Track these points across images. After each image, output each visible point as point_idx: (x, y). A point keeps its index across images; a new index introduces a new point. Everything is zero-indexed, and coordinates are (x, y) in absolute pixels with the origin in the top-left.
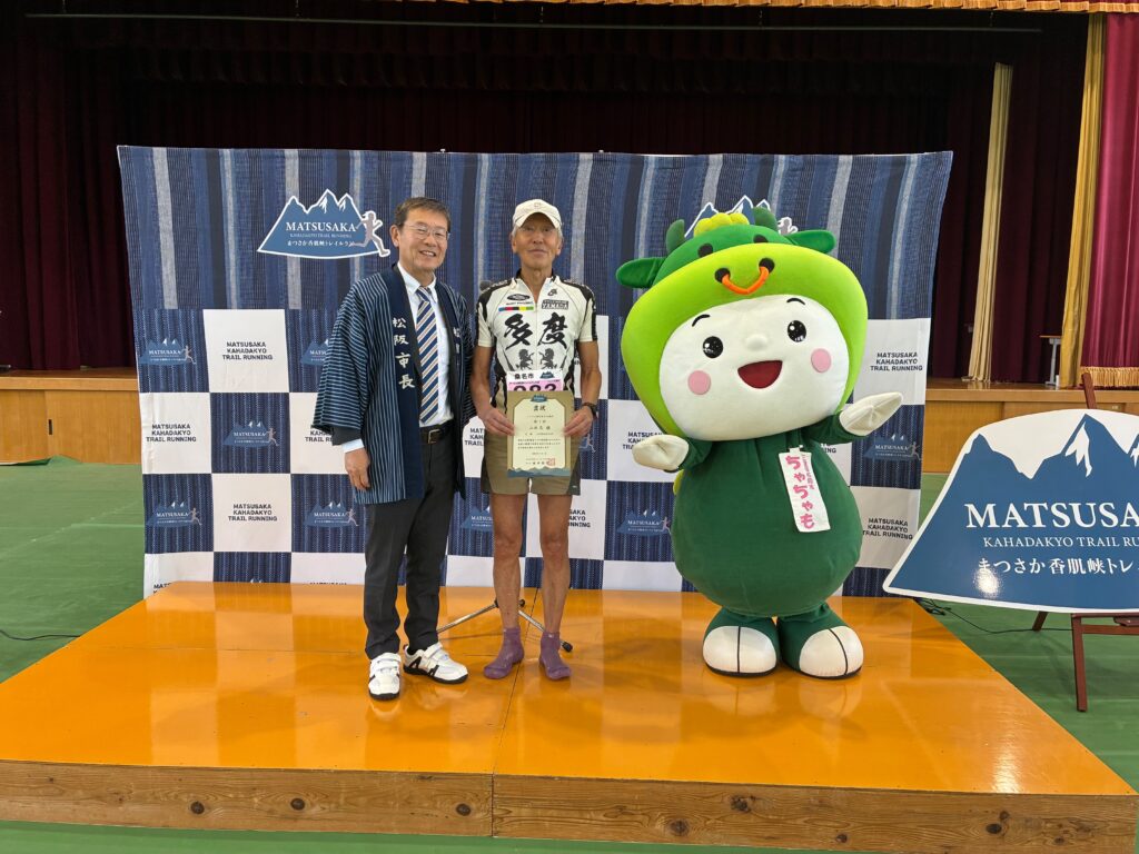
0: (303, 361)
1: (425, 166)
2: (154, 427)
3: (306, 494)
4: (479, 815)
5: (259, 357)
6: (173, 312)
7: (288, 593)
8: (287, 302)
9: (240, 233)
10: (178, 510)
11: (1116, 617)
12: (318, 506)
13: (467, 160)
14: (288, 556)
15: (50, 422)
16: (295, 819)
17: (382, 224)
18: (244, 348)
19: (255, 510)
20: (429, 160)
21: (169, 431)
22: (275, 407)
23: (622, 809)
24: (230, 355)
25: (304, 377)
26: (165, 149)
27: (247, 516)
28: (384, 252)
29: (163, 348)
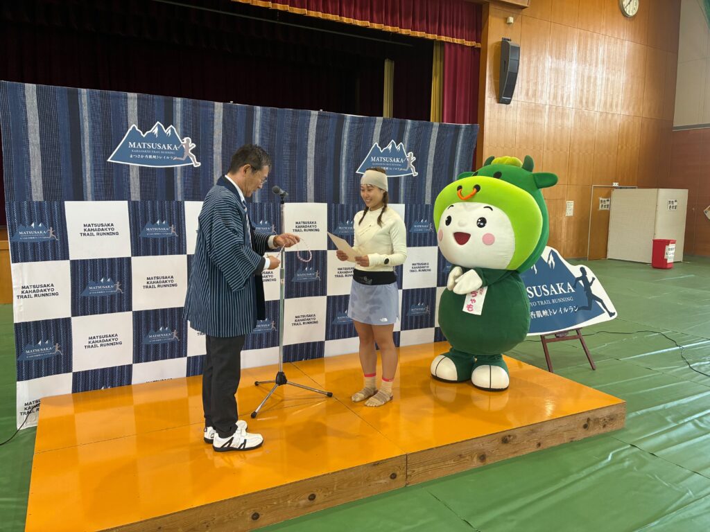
0: (142, 235)
1: (222, 111)
2: (23, 288)
3: (143, 323)
4: (400, 477)
5: (108, 234)
6: (40, 203)
8: (130, 197)
9: (93, 147)
10: (44, 346)
11: (555, 334)
12: (152, 331)
13: (247, 109)
14: (130, 367)
16: (310, 506)
17: (195, 146)
18: (97, 228)
19: (105, 339)
20: (224, 107)
21: (36, 289)
22: (121, 267)
23: (460, 455)
24: (86, 233)
25: (142, 246)
26: (35, 85)
27: (99, 344)
28: (197, 164)
29: (32, 229)
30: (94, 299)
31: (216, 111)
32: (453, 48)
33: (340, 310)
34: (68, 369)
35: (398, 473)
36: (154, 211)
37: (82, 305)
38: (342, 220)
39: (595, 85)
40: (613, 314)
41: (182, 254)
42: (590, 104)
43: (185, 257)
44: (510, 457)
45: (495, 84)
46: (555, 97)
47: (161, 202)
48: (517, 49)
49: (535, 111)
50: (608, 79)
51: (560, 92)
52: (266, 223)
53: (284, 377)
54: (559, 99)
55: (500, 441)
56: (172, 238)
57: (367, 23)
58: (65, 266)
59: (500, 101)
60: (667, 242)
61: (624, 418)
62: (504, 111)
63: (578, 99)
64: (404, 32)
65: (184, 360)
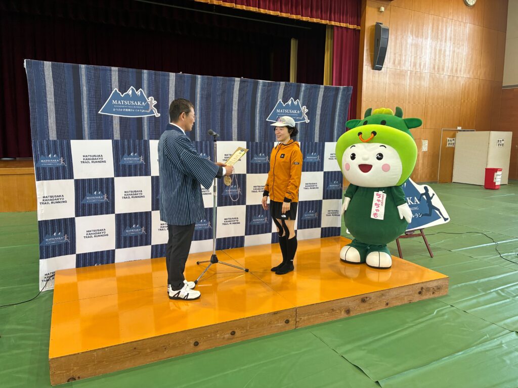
0: (121, 163)
1: (174, 79)
2: (44, 197)
3: (122, 222)
4: (292, 322)
5: (99, 162)
6: (55, 141)
8: (113, 136)
10: (57, 236)
12: (128, 227)
13: (192, 77)
14: (113, 251)
16: (233, 339)
17: (156, 102)
18: (92, 158)
19: (97, 232)
20: (176, 76)
21: (52, 198)
22: (107, 184)
23: (333, 310)
24: (85, 161)
25: (122, 170)
26: (51, 62)
27: (93, 236)
28: (158, 115)
29: (49, 159)
30: (90, 205)
31: (170, 79)
32: (340, 29)
33: (255, 215)
34: (73, 252)
35: (290, 320)
36: (129, 147)
37: (82, 209)
38: (257, 153)
39: (444, 56)
40: (447, 219)
41: (148, 175)
42: (441, 70)
43: (149, 178)
44: (368, 311)
45: (371, 55)
46: (415, 65)
47: (134, 141)
48: (387, 30)
49: (400, 75)
50: (454, 51)
51: (418, 62)
52: (204, 155)
53: (217, 258)
54: (418, 67)
55: (360, 300)
56: (141, 165)
57: (278, 13)
58: (71, 183)
59: (374, 68)
60: (496, 170)
61: (447, 288)
62: (377, 75)
63: (432, 66)
64: (304, 19)
65: (149, 247)
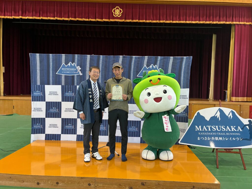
0: (64, 96)
1: (89, 58)
2: (34, 108)
3: (64, 122)
4: (92, 186)
5: (55, 95)
6: (39, 85)
7: (60, 142)
8: (62, 84)
9: (53, 70)
10: (38, 125)
11: (225, 149)
13: (98, 56)
14: (60, 135)
15: (14, 106)
16: (57, 186)
17: (81, 69)
18: (53, 93)
19: (54, 125)
20: (90, 56)
21: (37, 109)
22: (59, 105)
23: (120, 185)
24: (50, 94)
25: (65, 99)
26: (39, 54)
27: (52, 127)
28: (81, 74)
29: (37, 92)
30: (51, 113)
33: (130, 126)
34: (44, 133)
35: (91, 184)
36: (68, 89)
37: (49, 115)
47: (70, 86)
55: (140, 184)
56: (73, 97)
57: (198, 22)
58: (44, 103)
64: (215, 23)
65: (76, 135)
